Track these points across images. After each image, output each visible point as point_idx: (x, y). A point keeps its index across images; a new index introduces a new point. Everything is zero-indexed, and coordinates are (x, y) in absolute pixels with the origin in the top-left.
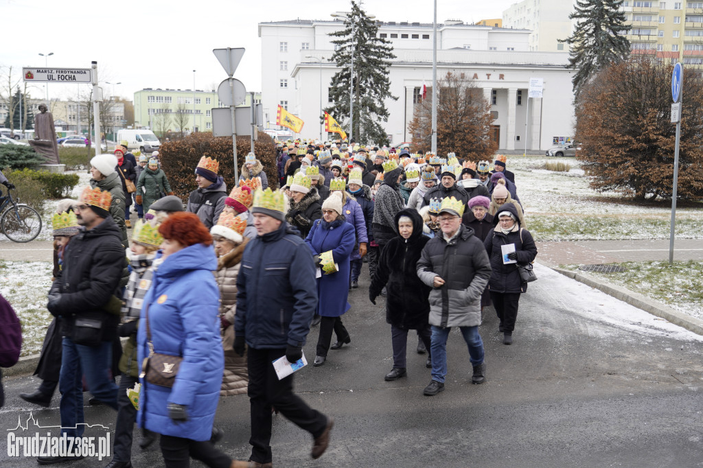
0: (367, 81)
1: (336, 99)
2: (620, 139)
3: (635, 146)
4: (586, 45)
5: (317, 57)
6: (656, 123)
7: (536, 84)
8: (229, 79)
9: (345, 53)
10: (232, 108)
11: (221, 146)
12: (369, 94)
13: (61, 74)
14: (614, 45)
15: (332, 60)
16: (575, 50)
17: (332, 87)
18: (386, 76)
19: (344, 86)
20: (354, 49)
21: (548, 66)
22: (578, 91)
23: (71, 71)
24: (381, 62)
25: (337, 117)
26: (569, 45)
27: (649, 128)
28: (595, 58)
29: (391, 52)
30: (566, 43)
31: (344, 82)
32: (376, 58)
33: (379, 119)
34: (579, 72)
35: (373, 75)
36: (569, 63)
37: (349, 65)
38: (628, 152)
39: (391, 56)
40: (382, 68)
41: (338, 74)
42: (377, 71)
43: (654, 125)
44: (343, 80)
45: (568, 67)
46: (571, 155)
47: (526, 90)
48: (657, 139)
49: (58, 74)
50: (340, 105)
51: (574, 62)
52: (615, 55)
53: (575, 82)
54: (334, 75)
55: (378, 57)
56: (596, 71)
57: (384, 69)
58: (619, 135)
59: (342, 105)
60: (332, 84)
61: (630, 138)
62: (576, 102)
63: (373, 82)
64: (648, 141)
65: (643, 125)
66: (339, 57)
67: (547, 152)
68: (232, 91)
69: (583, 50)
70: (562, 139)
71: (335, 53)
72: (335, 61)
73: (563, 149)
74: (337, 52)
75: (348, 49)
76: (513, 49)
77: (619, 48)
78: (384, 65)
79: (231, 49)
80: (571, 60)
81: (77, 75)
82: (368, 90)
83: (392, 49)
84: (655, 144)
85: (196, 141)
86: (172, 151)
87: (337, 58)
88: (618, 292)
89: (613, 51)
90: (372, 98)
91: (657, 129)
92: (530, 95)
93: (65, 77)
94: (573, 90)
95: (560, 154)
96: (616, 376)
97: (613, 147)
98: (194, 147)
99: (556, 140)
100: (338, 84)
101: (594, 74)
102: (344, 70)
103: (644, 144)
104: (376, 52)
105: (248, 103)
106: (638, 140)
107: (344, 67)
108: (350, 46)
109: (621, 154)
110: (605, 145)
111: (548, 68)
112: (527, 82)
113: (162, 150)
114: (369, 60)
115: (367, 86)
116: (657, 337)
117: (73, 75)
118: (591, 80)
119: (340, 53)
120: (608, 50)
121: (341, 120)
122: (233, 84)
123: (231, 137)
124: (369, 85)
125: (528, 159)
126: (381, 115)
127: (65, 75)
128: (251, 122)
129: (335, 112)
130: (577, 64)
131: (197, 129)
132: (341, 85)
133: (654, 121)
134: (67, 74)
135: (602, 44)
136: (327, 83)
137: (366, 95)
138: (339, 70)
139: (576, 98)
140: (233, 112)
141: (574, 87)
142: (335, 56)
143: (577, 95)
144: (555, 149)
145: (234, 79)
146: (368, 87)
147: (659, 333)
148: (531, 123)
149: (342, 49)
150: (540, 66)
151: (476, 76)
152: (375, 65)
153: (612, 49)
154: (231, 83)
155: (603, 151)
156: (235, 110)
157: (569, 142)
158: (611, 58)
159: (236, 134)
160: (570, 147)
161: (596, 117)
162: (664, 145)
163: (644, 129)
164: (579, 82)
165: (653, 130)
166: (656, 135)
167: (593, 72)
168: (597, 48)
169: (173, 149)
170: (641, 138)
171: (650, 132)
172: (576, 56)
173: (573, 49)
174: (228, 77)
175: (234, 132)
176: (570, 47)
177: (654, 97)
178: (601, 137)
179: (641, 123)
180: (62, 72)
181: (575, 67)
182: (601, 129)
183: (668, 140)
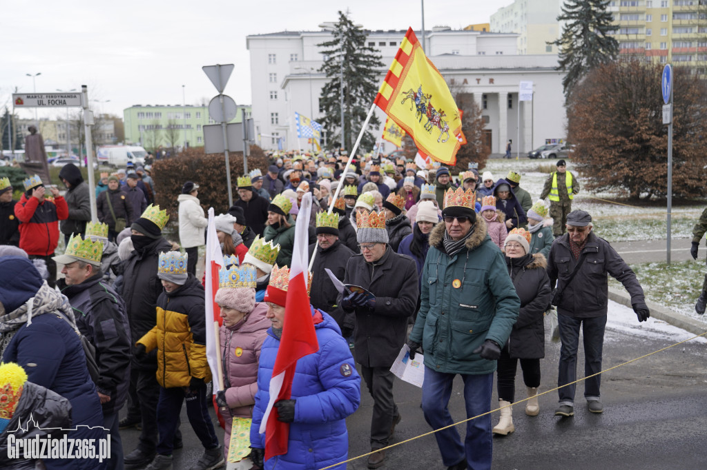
0: (357, 91)
1: (327, 110)
2: (612, 140)
3: (629, 146)
4: (575, 47)
5: (306, 68)
6: (648, 123)
7: (527, 87)
8: (219, 96)
9: (335, 63)
10: (224, 125)
11: (214, 163)
12: (360, 103)
13: (51, 99)
14: (603, 46)
15: (321, 70)
16: (564, 52)
17: (322, 97)
18: (376, 85)
19: (334, 96)
20: (343, 58)
21: (538, 68)
22: (569, 93)
23: (62, 95)
24: (371, 71)
25: (329, 128)
26: (557, 47)
27: (641, 128)
28: (585, 60)
29: (380, 60)
30: (554, 46)
31: (334, 92)
32: (365, 67)
33: (371, 128)
34: (569, 75)
35: (362, 84)
36: (558, 65)
37: (338, 75)
38: (621, 153)
39: (380, 64)
40: (371, 76)
41: (327, 85)
42: (367, 80)
43: (646, 125)
44: (334, 90)
45: (558, 69)
46: (565, 156)
47: (516, 94)
48: (650, 139)
49: (48, 99)
50: (331, 116)
51: (563, 63)
52: (604, 55)
53: (566, 84)
54: (323, 86)
55: (368, 66)
56: (586, 73)
57: (373, 77)
58: (612, 136)
59: (333, 115)
60: (322, 94)
61: (623, 139)
62: (567, 103)
63: (363, 91)
64: (641, 141)
65: (635, 125)
66: (329, 67)
68: (223, 107)
69: (572, 52)
70: (554, 141)
71: (324, 64)
72: (324, 71)
73: (555, 151)
74: (326, 62)
75: (337, 59)
76: (501, 53)
77: (608, 49)
78: (373, 74)
79: (220, 66)
80: (560, 62)
81: (67, 100)
82: (358, 99)
83: (381, 57)
84: (648, 144)
85: (188, 158)
87: (326, 68)
88: (617, 296)
89: (602, 52)
90: (362, 107)
91: (650, 129)
92: (521, 98)
93: (55, 102)
94: (564, 92)
95: (553, 156)
96: (619, 382)
97: (606, 148)
98: (186, 164)
99: (548, 143)
100: (328, 94)
101: (584, 75)
102: (334, 80)
103: (637, 145)
104: (365, 61)
105: (238, 118)
106: (631, 141)
107: (333, 77)
108: (339, 56)
109: (614, 155)
110: (598, 146)
111: (537, 71)
112: (517, 86)
113: (155, 169)
114: (358, 69)
115: (357, 95)
116: (658, 340)
117: (63, 99)
118: (581, 82)
119: (329, 63)
120: (597, 51)
122: (223, 100)
123: (223, 154)
124: (359, 94)
125: (521, 162)
126: (373, 123)
127: (55, 100)
128: (243, 138)
129: (327, 123)
130: (567, 66)
131: (188, 144)
132: (331, 95)
133: (646, 121)
134: (57, 98)
135: (591, 45)
136: (318, 93)
137: (357, 104)
138: (329, 81)
139: (567, 100)
140: (224, 128)
141: (565, 89)
142: (324, 66)
143: (568, 97)
145: (224, 95)
146: (359, 96)
147: (660, 336)
148: (523, 126)
149: (331, 59)
150: (529, 69)
151: (466, 81)
152: (364, 74)
153: (601, 50)
154: (221, 99)
155: (596, 153)
156: (226, 127)
157: (562, 143)
158: (600, 58)
159: (228, 150)
160: (562, 148)
161: (588, 119)
162: (658, 145)
163: (636, 129)
164: (570, 84)
165: (646, 130)
166: (649, 135)
167: (583, 73)
168: (587, 49)
169: (166, 167)
170: (633, 138)
171: (643, 132)
172: (565, 58)
173: (562, 50)
174: (218, 93)
175: (226, 148)
176: (559, 49)
177: (645, 97)
178: (594, 138)
179: (633, 124)
180: (52, 97)
181: (565, 69)
182: (593, 130)
183: (660, 139)
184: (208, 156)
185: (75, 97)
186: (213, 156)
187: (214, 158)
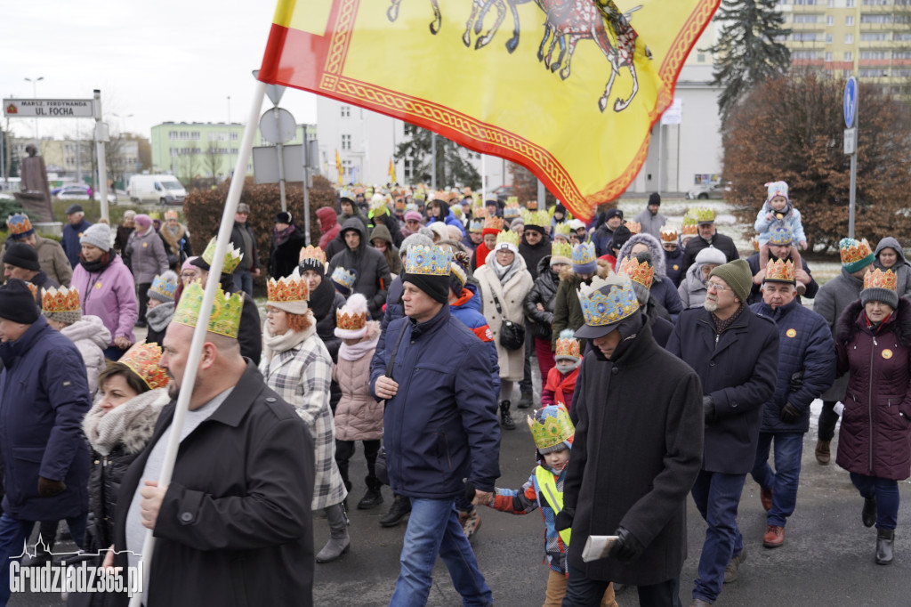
1: (414, 131)
2: (780, 175)
3: (801, 183)
4: (734, 56)
6: (826, 155)
7: (672, 107)
8: (273, 109)
10: (279, 147)
11: (266, 196)
13: (53, 107)
14: (770, 55)
16: (720, 62)
22: (726, 114)
23: (67, 102)
25: (416, 155)
26: (712, 56)
27: (817, 160)
28: (747, 73)
30: (708, 54)
33: (470, 156)
34: (727, 91)
36: (713, 79)
43: (824, 157)
45: (712, 84)
46: (718, 197)
48: (828, 174)
49: (50, 106)
50: (419, 140)
51: (719, 77)
52: (771, 67)
53: (722, 103)
56: (747, 89)
59: (422, 139)
61: (794, 174)
62: (723, 128)
64: (816, 177)
65: (809, 157)
67: (687, 194)
68: (278, 124)
69: (730, 62)
70: (706, 176)
73: (707, 190)
77: (777, 59)
80: (715, 75)
81: (72, 107)
84: (825, 181)
86: (201, 204)
89: (768, 63)
91: (828, 162)
92: (665, 121)
93: (59, 111)
94: (719, 114)
95: (704, 196)
99: (698, 179)
101: (745, 92)
103: (811, 182)
105: (299, 140)
106: (804, 177)
111: (686, 85)
113: (189, 202)
117: (69, 107)
118: (741, 101)
120: (763, 61)
121: (420, 158)
122: (279, 115)
123: (278, 184)
127: (59, 108)
128: (304, 163)
129: (413, 149)
130: (724, 80)
133: (823, 152)
134: (62, 106)
135: (755, 53)
139: (723, 124)
140: (279, 151)
141: (720, 109)
143: (724, 120)
144: (698, 190)
145: (279, 109)
148: (666, 157)
153: (767, 60)
154: (276, 114)
155: (758, 191)
156: (283, 150)
157: (716, 181)
158: (767, 71)
159: (284, 180)
160: (716, 187)
161: (749, 149)
162: (837, 183)
163: (811, 162)
164: (726, 104)
165: (823, 162)
166: (827, 169)
167: (743, 90)
168: (749, 59)
169: (203, 200)
170: (807, 173)
171: (819, 166)
172: (722, 70)
173: (717, 60)
174: (272, 106)
175: (281, 177)
176: (714, 59)
177: (823, 121)
178: (757, 173)
179: (806, 155)
180: (55, 104)
181: (720, 84)
182: (755, 163)
183: (841, 175)
184: (258, 187)
185: (85, 104)
186: (265, 187)
187: (266, 189)
